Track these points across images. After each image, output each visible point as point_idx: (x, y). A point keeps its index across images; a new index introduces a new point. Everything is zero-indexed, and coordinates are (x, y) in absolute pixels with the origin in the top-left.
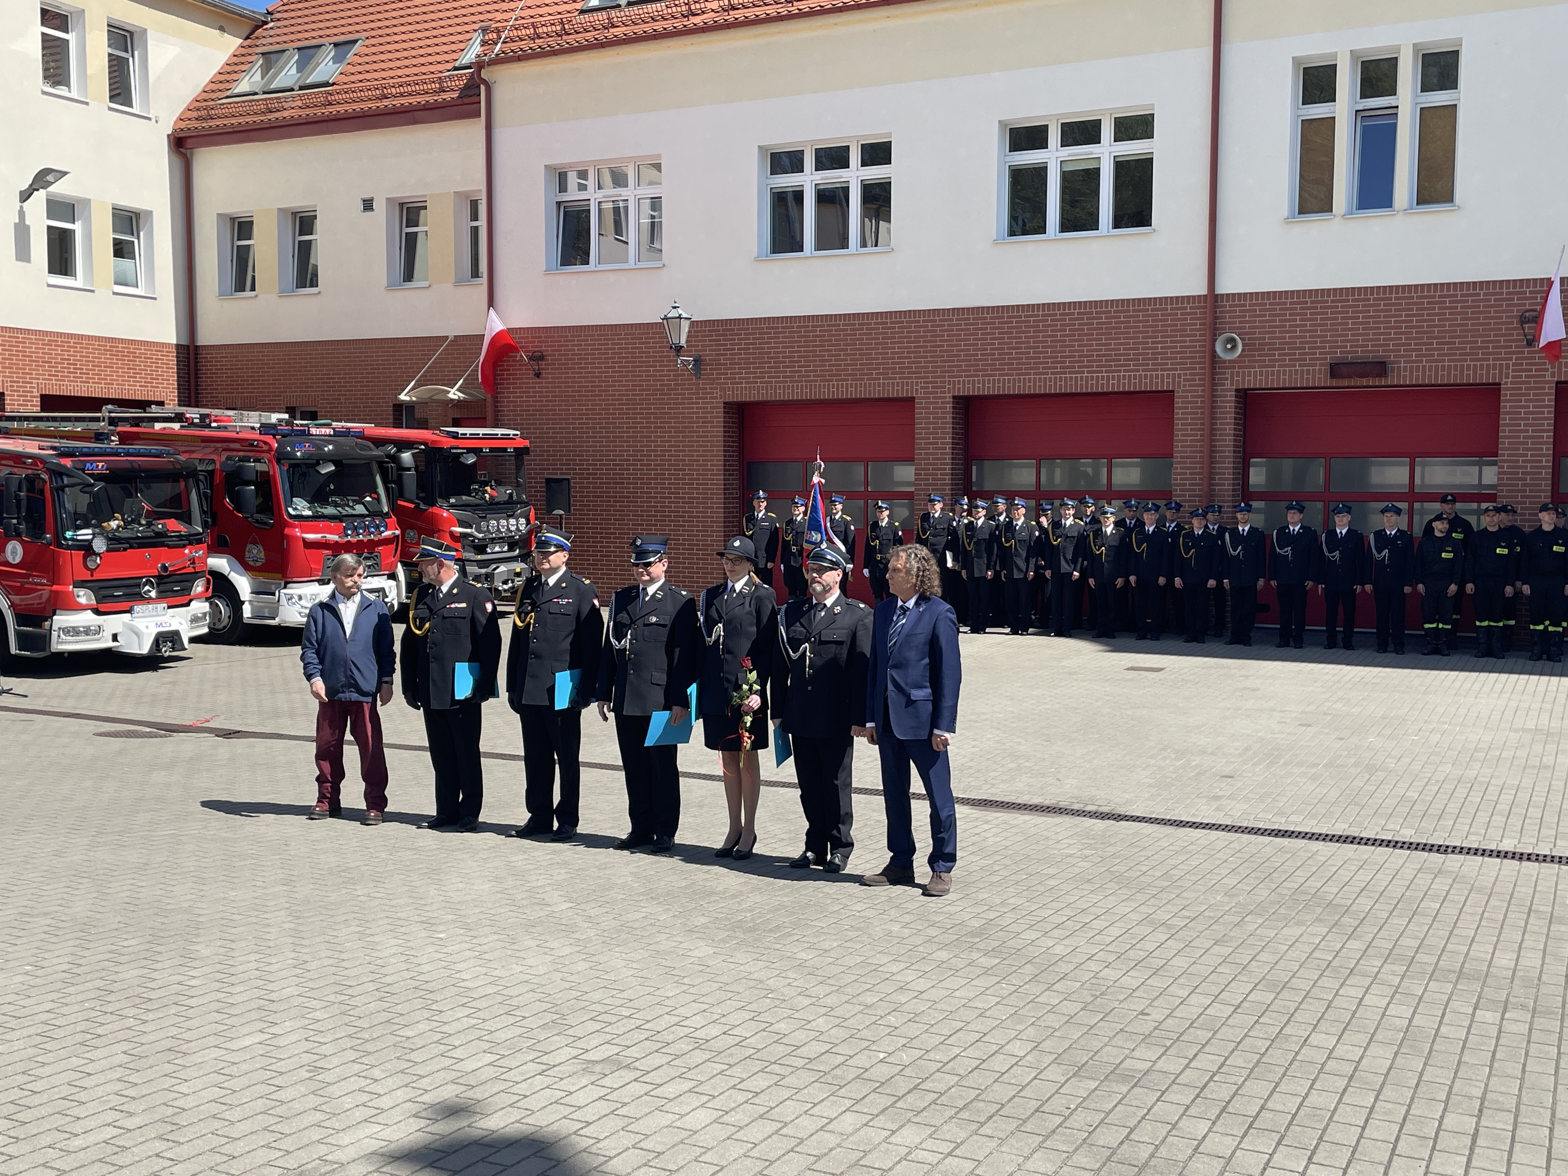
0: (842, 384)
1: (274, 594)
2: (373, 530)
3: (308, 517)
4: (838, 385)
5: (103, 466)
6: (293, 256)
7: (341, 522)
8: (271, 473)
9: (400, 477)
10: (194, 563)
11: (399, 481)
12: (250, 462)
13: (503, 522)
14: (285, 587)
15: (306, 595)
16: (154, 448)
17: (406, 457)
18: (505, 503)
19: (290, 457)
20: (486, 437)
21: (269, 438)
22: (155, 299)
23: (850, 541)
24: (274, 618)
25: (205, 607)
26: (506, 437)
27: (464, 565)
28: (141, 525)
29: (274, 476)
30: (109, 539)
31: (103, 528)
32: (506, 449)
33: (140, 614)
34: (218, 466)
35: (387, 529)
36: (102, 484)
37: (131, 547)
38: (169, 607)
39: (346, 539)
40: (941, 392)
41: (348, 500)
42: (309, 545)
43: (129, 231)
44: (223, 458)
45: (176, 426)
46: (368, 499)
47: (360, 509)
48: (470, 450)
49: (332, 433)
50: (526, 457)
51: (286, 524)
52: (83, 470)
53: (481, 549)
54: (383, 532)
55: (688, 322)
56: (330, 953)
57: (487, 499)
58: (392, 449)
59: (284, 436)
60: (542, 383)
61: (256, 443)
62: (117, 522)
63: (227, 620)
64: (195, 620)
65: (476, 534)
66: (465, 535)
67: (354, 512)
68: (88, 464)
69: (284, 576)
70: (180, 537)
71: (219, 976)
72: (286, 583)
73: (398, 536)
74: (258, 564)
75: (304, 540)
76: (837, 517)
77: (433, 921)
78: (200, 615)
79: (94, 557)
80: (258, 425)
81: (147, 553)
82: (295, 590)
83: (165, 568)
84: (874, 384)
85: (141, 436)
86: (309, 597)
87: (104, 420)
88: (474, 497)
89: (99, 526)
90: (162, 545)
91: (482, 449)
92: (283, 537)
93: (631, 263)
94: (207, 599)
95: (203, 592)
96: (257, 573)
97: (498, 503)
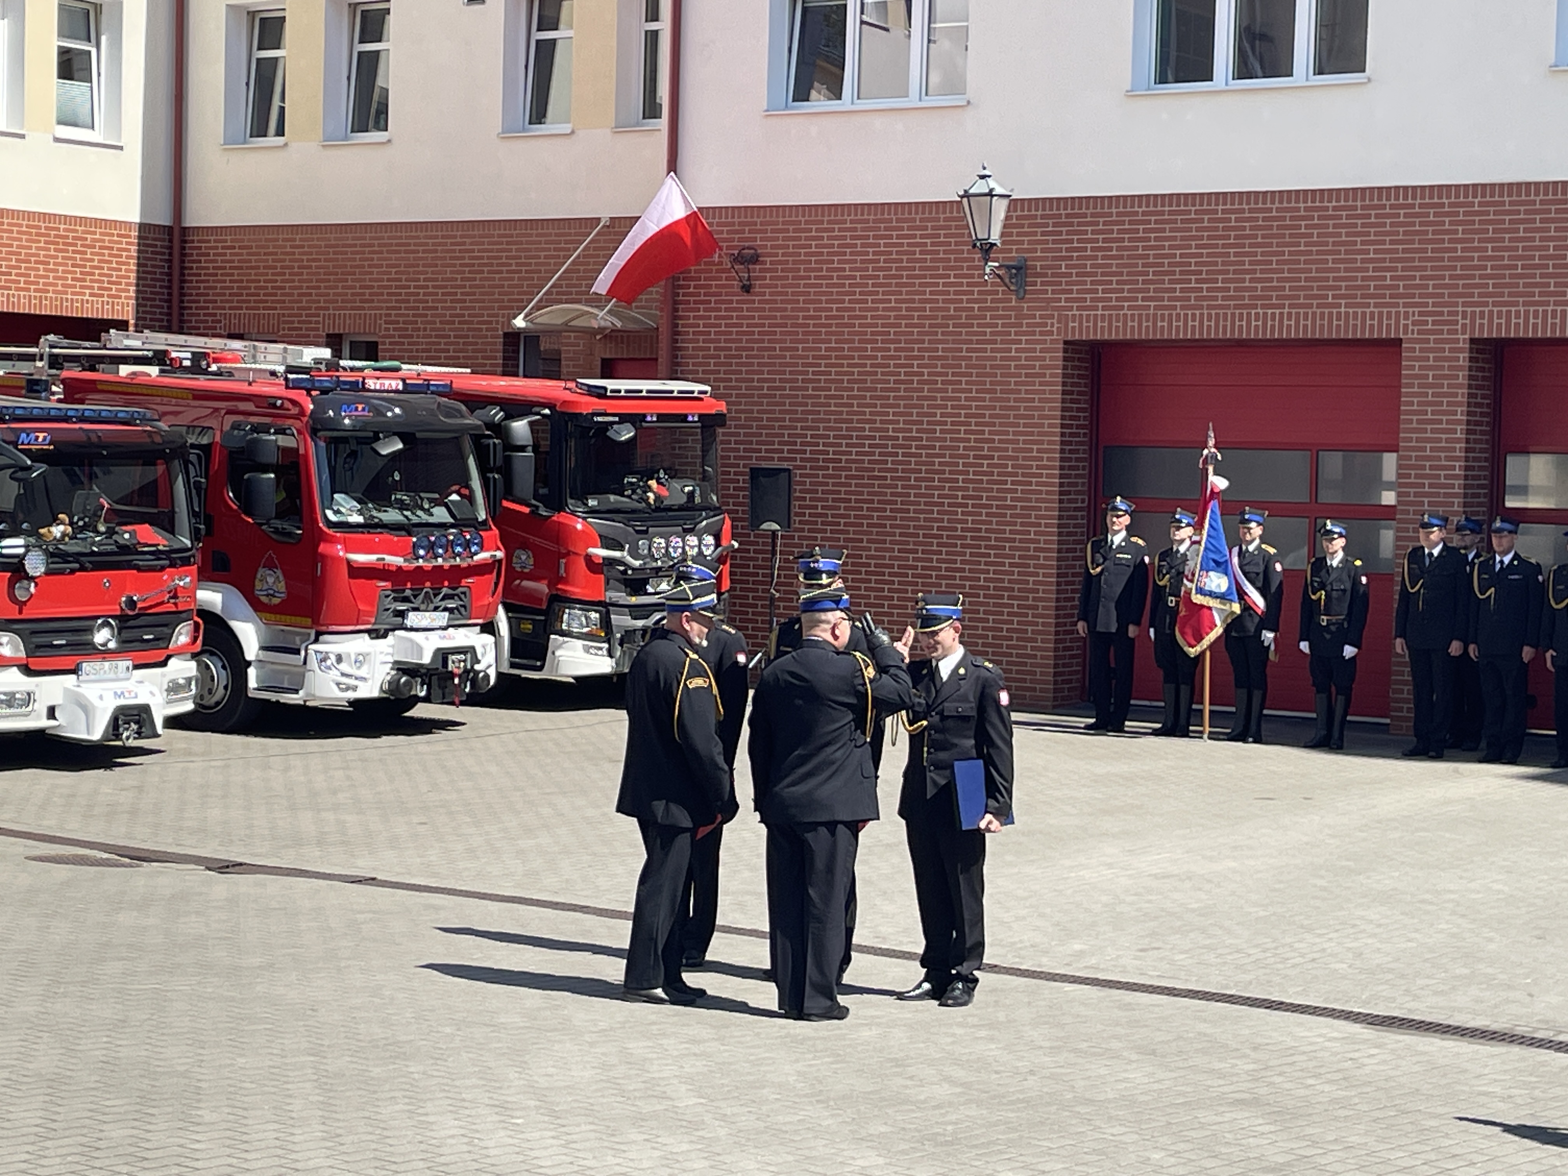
0: (1273, 314)
1: (297, 652)
2: (459, 549)
3: (358, 525)
4: (1265, 314)
5: (45, 438)
6: (349, 78)
7: (410, 534)
8: (302, 451)
9: (508, 460)
10: (175, 597)
11: (507, 469)
12: (268, 433)
13: (676, 541)
14: (316, 641)
15: (349, 655)
16: (123, 411)
17: (520, 427)
18: (681, 508)
19: (333, 425)
20: (654, 396)
21: (299, 395)
22: (121, 148)
23: (1273, 590)
24: (296, 691)
25: (190, 669)
26: (686, 397)
27: (608, 613)
28: (98, 533)
29: (306, 456)
30: (50, 555)
31: (40, 536)
32: (686, 416)
33: (92, 677)
34: (218, 439)
35: (482, 548)
36: (43, 467)
37: (83, 569)
38: (137, 667)
39: (416, 564)
40: (1449, 332)
41: (422, 499)
42: (357, 572)
43: (84, 34)
44: (227, 427)
45: (153, 371)
46: (455, 497)
47: (441, 514)
48: (624, 418)
49: (400, 387)
50: (720, 430)
51: (322, 537)
52: (15, 444)
53: (637, 586)
54: (476, 554)
55: (1005, 202)
56: (370, 1129)
57: (652, 501)
58: (496, 414)
59: (324, 392)
60: (754, 302)
61: (279, 402)
62: (61, 528)
63: (221, 691)
64: (174, 688)
65: (629, 559)
66: (611, 562)
67: (431, 520)
68: (23, 435)
69: (316, 622)
70: (157, 554)
71: (228, 1142)
72: (319, 634)
73: (500, 561)
74: (276, 601)
75: (348, 562)
76: (1251, 548)
77: (510, 1106)
78: (181, 681)
79: (26, 582)
80: (281, 369)
81: (106, 578)
82: (332, 645)
83: (131, 603)
84: (1331, 314)
85: (99, 387)
86: (353, 658)
87: (41, 359)
88: (629, 497)
89: (32, 532)
90: (129, 566)
91: (645, 416)
92: (318, 558)
93: (913, 99)
94: (194, 656)
95: (188, 644)
96: (273, 616)
97: (669, 509)
